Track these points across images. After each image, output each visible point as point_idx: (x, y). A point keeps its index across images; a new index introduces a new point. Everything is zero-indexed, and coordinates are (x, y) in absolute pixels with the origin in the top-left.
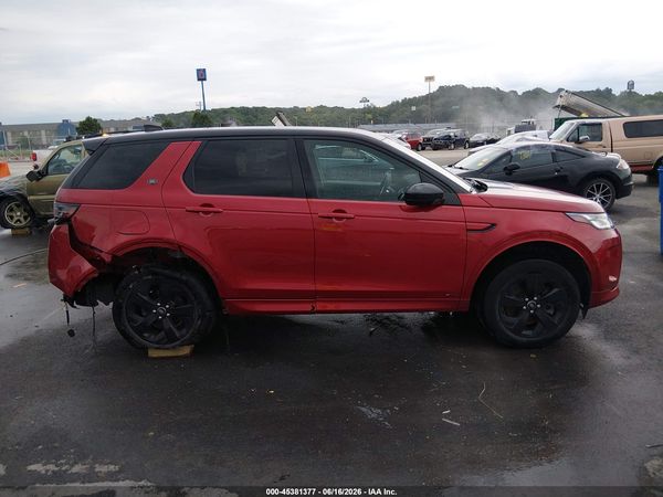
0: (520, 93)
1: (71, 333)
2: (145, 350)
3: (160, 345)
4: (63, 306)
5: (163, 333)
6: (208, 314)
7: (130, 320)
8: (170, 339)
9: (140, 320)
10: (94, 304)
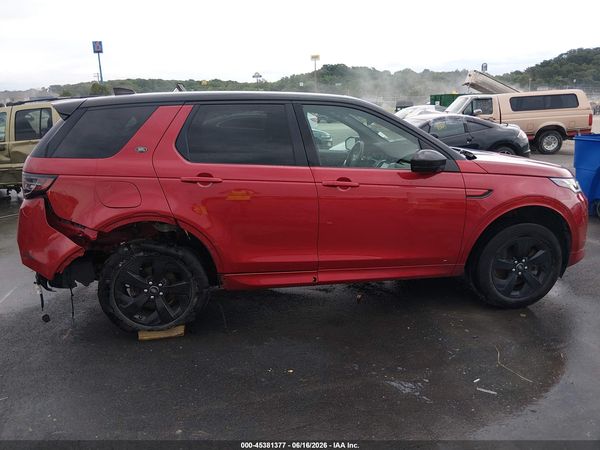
0: (392, 73)
1: (46, 319)
2: (135, 333)
3: (152, 326)
4: (38, 290)
5: (155, 314)
6: (205, 290)
7: (119, 302)
8: (164, 320)
9: (131, 301)
10: (71, 286)
